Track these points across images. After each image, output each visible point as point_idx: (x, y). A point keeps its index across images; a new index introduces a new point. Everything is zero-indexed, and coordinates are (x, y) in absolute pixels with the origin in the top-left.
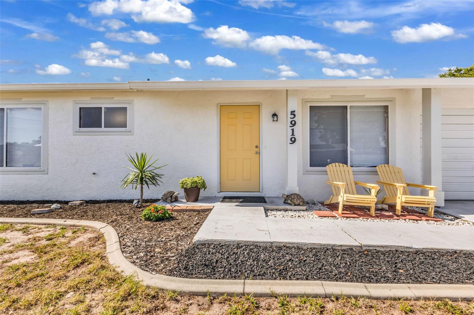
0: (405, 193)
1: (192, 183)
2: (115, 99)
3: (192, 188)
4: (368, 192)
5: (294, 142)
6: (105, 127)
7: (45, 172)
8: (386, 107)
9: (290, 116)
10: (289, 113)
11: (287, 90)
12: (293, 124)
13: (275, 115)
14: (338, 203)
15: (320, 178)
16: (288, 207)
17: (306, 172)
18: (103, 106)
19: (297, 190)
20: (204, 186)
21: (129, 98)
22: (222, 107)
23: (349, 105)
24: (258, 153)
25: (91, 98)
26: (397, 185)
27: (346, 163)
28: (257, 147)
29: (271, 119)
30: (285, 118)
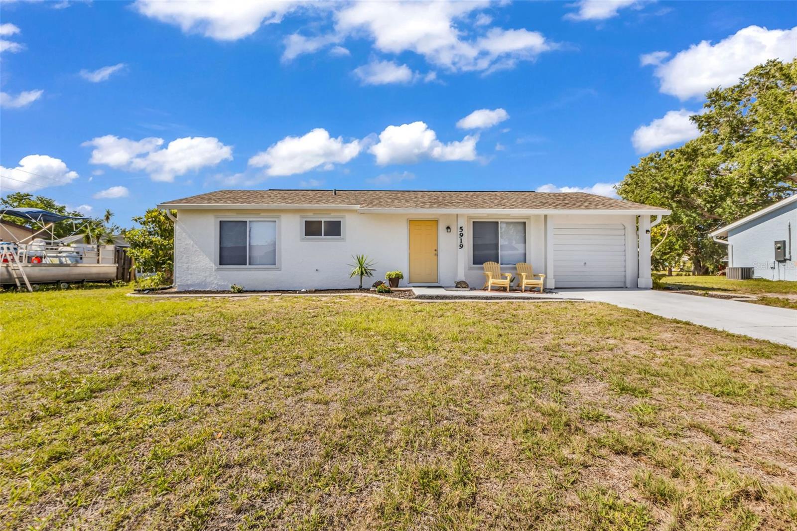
0: (526, 279)
1: (396, 275)
2: (332, 215)
3: (395, 278)
4: (506, 278)
5: (462, 247)
6: (325, 235)
7: (279, 269)
8: (525, 223)
9: (459, 230)
10: (459, 228)
11: (457, 215)
12: (462, 235)
13: (448, 228)
14: (488, 286)
15: (479, 272)
16: (458, 289)
17: (470, 269)
18: (323, 220)
19: (463, 279)
20: (402, 277)
21: (342, 214)
22: (411, 222)
23: (499, 221)
24: (437, 255)
25: (314, 214)
26: (523, 274)
27: (498, 262)
28: (436, 250)
29: (446, 230)
30: (455, 230)
